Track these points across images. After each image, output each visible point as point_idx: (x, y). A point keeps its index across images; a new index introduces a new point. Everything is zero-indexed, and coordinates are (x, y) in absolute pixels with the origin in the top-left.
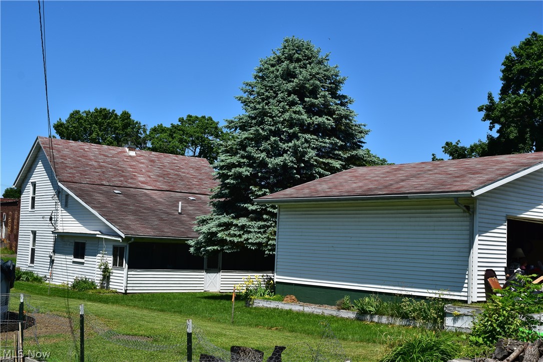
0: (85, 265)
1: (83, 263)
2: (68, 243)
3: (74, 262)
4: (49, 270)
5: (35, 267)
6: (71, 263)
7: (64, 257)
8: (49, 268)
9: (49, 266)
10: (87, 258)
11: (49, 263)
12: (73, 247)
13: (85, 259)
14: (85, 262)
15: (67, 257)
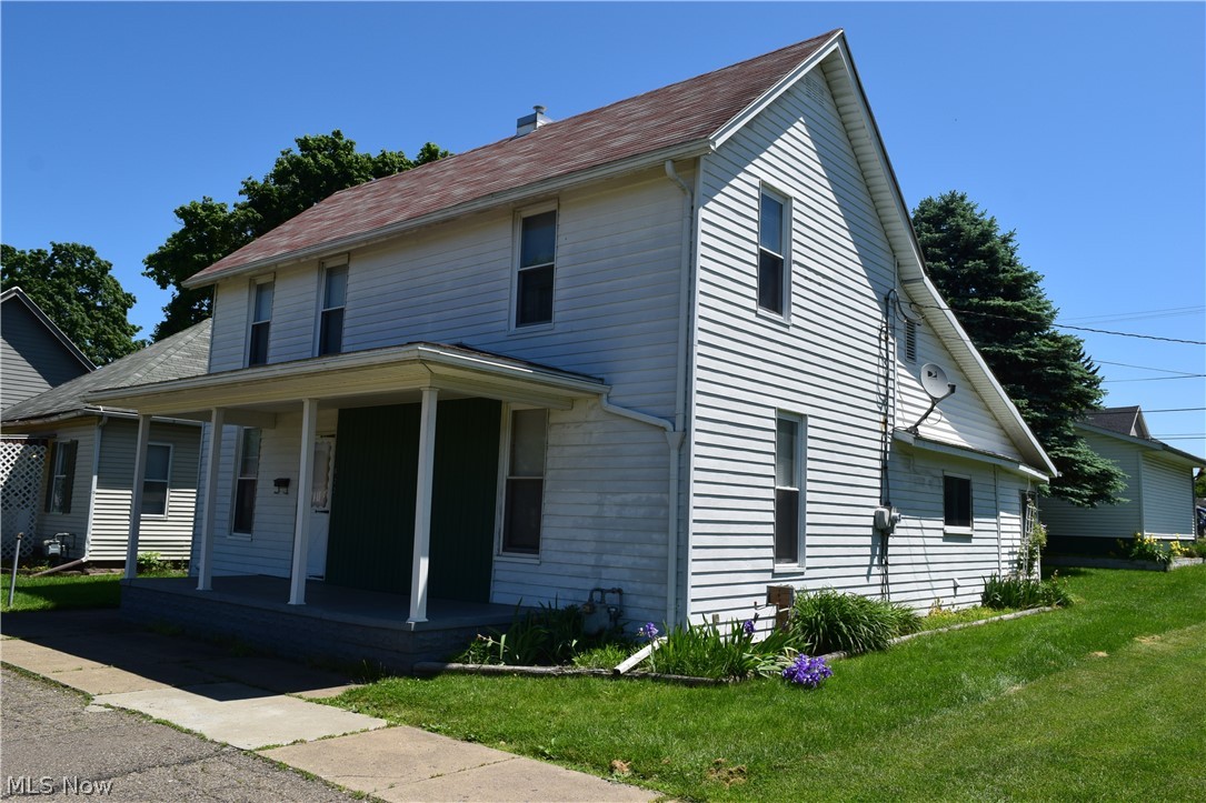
0: (974, 542)
1: (968, 538)
2: (928, 479)
3: (947, 537)
4: (868, 575)
5: (808, 574)
6: (940, 542)
7: (916, 523)
8: (871, 565)
9: (867, 561)
10: (980, 523)
11: (868, 551)
12: (941, 491)
13: (976, 526)
14: (975, 534)
15: (926, 523)
